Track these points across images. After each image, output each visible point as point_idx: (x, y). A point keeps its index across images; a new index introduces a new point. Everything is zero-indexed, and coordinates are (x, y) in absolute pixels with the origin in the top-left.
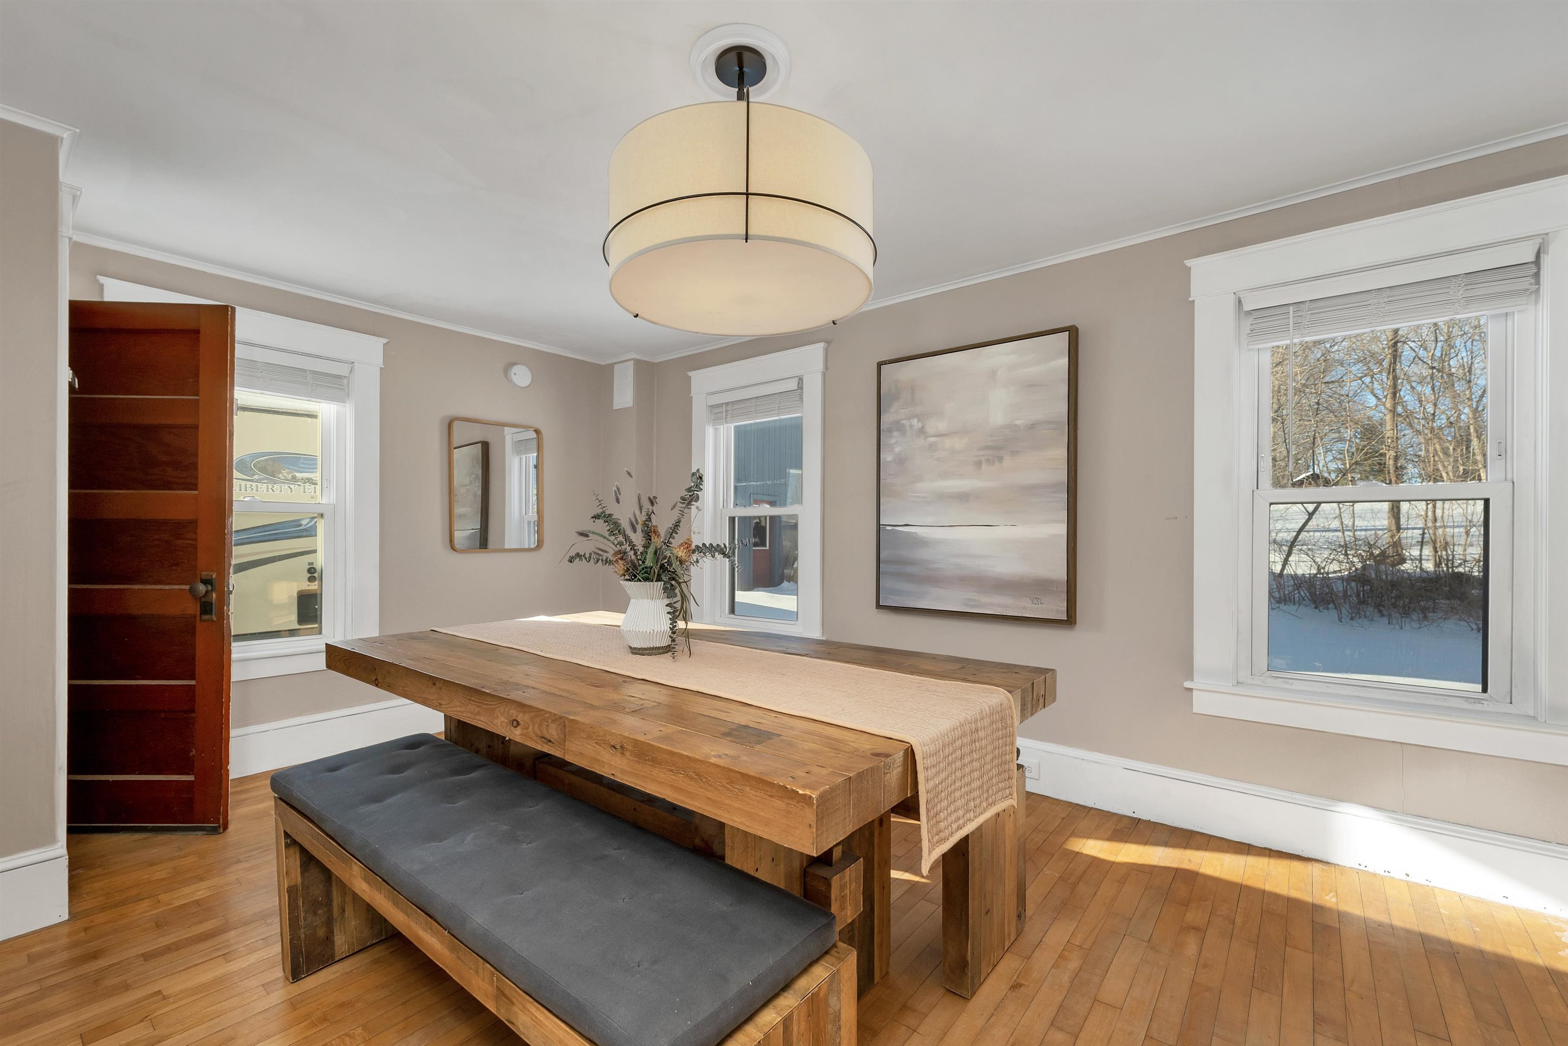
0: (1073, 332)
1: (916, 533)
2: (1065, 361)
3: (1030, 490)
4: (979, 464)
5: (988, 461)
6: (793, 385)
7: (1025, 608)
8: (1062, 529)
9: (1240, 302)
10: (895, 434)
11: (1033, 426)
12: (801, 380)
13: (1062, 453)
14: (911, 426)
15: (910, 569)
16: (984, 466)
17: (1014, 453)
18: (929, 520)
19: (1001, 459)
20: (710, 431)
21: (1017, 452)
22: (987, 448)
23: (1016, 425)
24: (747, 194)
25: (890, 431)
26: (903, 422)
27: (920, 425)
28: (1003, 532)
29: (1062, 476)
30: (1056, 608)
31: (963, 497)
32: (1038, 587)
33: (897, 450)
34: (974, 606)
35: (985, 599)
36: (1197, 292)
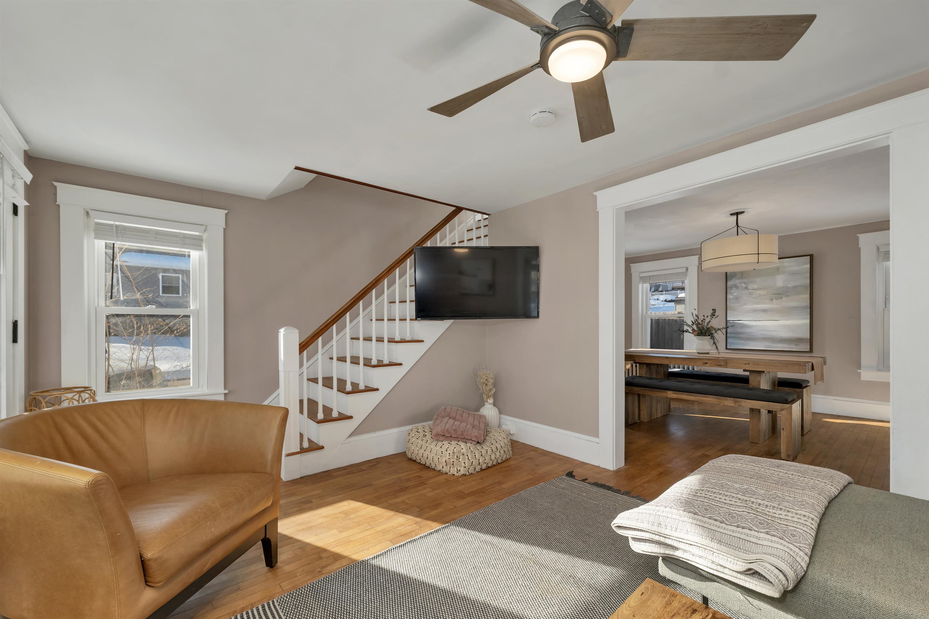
0: (811, 256)
1: (744, 323)
2: (809, 266)
3: (795, 308)
4: (772, 300)
5: (776, 299)
6: (684, 270)
7: (792, 348)
8: (808, 321)
9: (878, 248)
10: (734, 289)
11: (795, 287)
12: (687, 269)
13: (808, 296)
14: (741, 286)
15: (741, 336)
16: (774, 300)
17: (787, 296)
18: (750, 319)
19: (781, 298)
20: (640, 286)
21: (788, 296)
22: (774, 294)
23: (788, 287)
24: (758, 254)
25: (731, 288)
26: (738, 285)
27: (745, 286)
28: (782, 322)
29: (808, 303)
30: (807, 348)
31: (765, 311)
32: (799, 340)
33: (735, 294)
34: (771, 348)
35: (775, 345)
36: (861, 244)
